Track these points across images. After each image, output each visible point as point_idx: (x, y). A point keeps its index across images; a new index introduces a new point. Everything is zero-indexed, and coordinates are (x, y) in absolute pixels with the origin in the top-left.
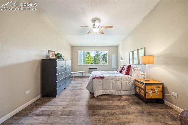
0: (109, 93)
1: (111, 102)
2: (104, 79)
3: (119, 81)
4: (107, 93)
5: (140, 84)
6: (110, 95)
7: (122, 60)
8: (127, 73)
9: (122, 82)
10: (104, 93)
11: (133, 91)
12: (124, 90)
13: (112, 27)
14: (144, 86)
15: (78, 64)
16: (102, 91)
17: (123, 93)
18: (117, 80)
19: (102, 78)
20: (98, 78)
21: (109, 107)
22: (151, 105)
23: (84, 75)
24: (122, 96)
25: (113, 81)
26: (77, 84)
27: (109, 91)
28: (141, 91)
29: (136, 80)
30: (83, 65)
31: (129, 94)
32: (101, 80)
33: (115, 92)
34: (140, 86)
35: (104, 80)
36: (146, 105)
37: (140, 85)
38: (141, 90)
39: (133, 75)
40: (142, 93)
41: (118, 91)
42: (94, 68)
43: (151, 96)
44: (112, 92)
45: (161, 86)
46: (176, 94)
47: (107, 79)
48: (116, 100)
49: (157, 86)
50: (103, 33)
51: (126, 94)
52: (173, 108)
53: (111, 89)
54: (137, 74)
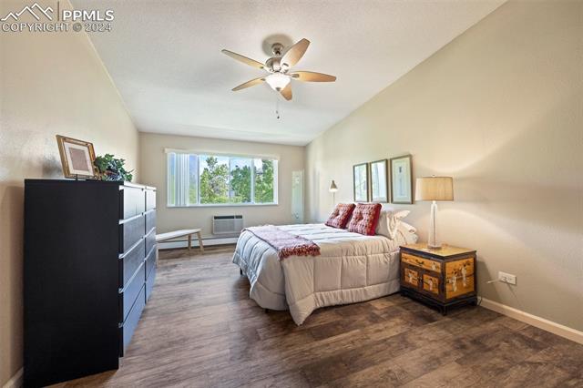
0: (334, 302)
1: (358, 331)
2: (319, 254)
3: (361, 257)
4: (327, 304)
5: (420, 260)
6: (337, 306)
7: (334, 190)
8: (372, 230)
9: (367, 258)
10: (320, 304)
11: (393, 282)
12: (372, 282)
13: (333, 79)
14: (439, 264)
15: (169, 205)
16: (312, 297)
17: (373, 291)
18: (354, 255)
19: (313, 251)
20: (300, 252)
21: (368, 352)
22: (457, 317)
23: (194, 244)
24: (372, 303)
25: (344, 258)
26: (186, 282)
27: (335, 295)
28: (425, 280)
29: (403, 249)
30: (188, 205)
31: (386, 293)
32: (309, 259)
33: (350, 295)
34: (423, 266)
35: (317, 257)
36: (447, 319)
37: (423, 263)
38: (425, 276)
39: (393, 234)
40: (431, 284)
41: (358, 289)
42: (232, 217)
43: (455, 289)
44: (342, 295)
45: (471, 260)
46: (511, 278)
47: (329, 254)
48: (368, 323)
49: (464, 261)
50: (288, 96)
51: (380, 294)
52: (503, 315)
53: (339, 285)
54: (400, 231)
